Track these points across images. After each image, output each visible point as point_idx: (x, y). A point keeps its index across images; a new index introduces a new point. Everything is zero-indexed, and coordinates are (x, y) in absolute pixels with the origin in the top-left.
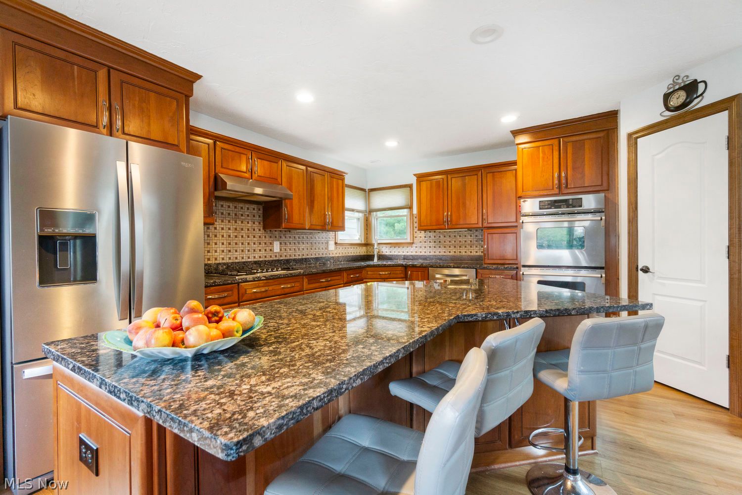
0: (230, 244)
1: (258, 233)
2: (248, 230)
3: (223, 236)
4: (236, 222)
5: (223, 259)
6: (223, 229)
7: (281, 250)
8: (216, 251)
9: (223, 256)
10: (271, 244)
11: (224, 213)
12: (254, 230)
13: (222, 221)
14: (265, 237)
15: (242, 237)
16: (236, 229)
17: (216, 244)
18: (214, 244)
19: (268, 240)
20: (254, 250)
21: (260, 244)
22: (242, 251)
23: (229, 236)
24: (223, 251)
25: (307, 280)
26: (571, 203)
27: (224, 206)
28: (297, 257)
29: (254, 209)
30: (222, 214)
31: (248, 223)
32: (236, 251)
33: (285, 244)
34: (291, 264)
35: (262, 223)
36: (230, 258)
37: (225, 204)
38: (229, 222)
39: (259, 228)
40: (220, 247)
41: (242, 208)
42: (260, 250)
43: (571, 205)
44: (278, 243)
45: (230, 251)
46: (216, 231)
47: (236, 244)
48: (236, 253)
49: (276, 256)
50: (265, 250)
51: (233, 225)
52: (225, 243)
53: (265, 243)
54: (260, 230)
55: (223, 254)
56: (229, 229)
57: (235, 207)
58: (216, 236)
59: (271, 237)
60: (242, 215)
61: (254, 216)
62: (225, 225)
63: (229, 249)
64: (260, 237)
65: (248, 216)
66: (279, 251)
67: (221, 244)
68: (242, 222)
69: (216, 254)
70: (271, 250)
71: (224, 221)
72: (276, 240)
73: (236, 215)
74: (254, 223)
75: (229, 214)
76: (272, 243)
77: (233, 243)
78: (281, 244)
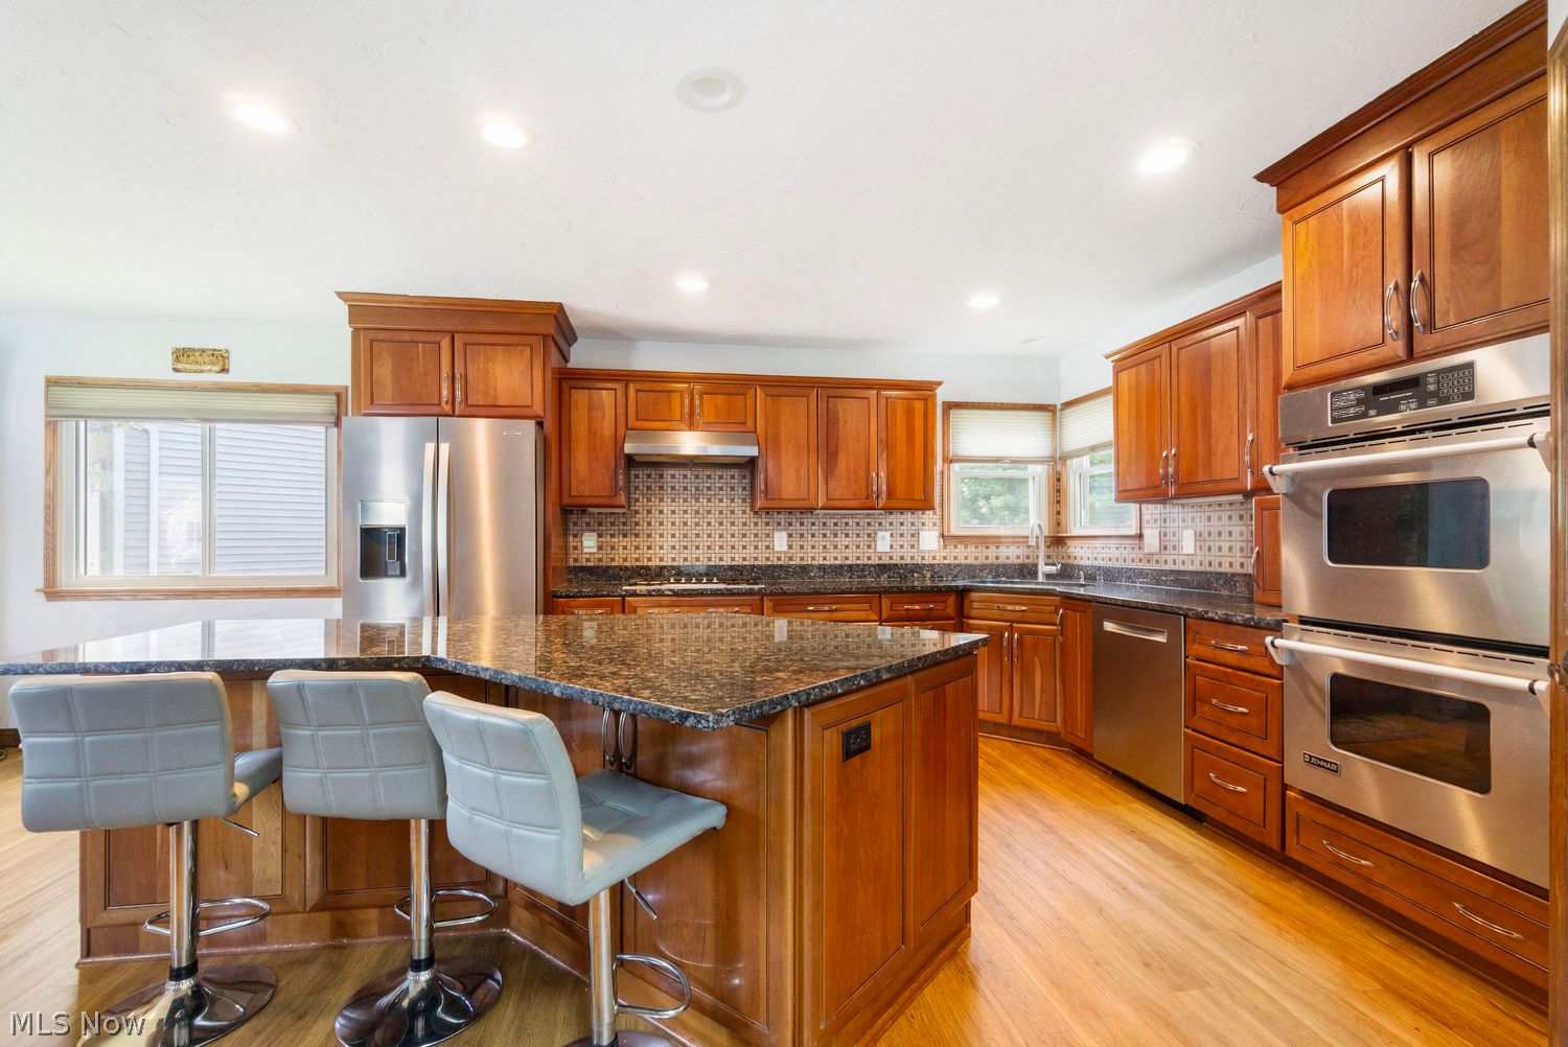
0: (685, 536)
1: (739, 517)
2: (721, 512)
3: (673, 524)
4: (697, 500)
5: (673, 559)
6: (673, 512)
7: (790, 547)
8: (661, 548)
9: (673, 556)
10: (767, 535)
11: (677, 487)
12: (733, 512)
13: (673, 500)
14: (756, 524)
15: (709, 524)
16: (697, 512)
17: (661, 536)
18: (658, 536)
19: (761, 529)
20: (733, 547)
21: (744, 536)
22: (709, 548)
23: (685, 524)
24: (674, 548)
25: (770, 604)
26: (1432, 388)
27: (677, 476)
28: (831, 562)
29: (733, 477)
30: (673, 488)
31: (721, 500)
32: (697, 548)
33: (802, 535)
34: (812, 574)
35: (748, 500)
36: (685, 559)
37: (678, 473)
38: (685, 500)
39: (743, 508)
40: (668, 542)
41: (709, 477)
42: (744, 547)
43: (1434, 394)
44: (784, 535)
45: (685, 548)
46: (661, 516)
47: (697, 536)
48: (697, 551)
49: (779, 559)
50: (756, 547)
51: (692, 506)
52: (677, 535)
53: (756, 535)
54: (744, 512)
55: (674, 551)
56: (685, 512)
57: (697, 477)
58: (661, 524)
59: (767, 524)
60: (709, 489)
61: (733, 489)
62: (679, 506)
63: (685, 544)
64: (744, 524)
65: (721, 489)
66: (785, 548)
67: (670, 536)
68: (709, 500)
69: (662, 551)
70: (768, 547)
71: (677, 500)
72: (781, 530)
73: (697, 489)
74: (733, 500)
75: (685, 489)
76: (771, 535)
77: (691, 534)
78: (790, 535)
